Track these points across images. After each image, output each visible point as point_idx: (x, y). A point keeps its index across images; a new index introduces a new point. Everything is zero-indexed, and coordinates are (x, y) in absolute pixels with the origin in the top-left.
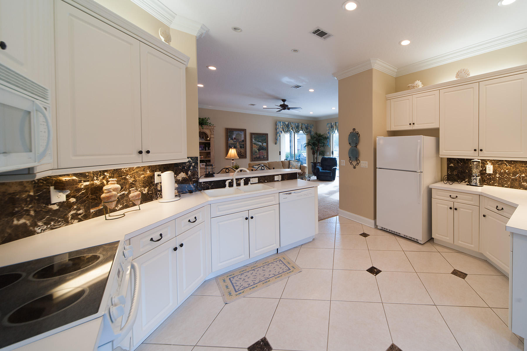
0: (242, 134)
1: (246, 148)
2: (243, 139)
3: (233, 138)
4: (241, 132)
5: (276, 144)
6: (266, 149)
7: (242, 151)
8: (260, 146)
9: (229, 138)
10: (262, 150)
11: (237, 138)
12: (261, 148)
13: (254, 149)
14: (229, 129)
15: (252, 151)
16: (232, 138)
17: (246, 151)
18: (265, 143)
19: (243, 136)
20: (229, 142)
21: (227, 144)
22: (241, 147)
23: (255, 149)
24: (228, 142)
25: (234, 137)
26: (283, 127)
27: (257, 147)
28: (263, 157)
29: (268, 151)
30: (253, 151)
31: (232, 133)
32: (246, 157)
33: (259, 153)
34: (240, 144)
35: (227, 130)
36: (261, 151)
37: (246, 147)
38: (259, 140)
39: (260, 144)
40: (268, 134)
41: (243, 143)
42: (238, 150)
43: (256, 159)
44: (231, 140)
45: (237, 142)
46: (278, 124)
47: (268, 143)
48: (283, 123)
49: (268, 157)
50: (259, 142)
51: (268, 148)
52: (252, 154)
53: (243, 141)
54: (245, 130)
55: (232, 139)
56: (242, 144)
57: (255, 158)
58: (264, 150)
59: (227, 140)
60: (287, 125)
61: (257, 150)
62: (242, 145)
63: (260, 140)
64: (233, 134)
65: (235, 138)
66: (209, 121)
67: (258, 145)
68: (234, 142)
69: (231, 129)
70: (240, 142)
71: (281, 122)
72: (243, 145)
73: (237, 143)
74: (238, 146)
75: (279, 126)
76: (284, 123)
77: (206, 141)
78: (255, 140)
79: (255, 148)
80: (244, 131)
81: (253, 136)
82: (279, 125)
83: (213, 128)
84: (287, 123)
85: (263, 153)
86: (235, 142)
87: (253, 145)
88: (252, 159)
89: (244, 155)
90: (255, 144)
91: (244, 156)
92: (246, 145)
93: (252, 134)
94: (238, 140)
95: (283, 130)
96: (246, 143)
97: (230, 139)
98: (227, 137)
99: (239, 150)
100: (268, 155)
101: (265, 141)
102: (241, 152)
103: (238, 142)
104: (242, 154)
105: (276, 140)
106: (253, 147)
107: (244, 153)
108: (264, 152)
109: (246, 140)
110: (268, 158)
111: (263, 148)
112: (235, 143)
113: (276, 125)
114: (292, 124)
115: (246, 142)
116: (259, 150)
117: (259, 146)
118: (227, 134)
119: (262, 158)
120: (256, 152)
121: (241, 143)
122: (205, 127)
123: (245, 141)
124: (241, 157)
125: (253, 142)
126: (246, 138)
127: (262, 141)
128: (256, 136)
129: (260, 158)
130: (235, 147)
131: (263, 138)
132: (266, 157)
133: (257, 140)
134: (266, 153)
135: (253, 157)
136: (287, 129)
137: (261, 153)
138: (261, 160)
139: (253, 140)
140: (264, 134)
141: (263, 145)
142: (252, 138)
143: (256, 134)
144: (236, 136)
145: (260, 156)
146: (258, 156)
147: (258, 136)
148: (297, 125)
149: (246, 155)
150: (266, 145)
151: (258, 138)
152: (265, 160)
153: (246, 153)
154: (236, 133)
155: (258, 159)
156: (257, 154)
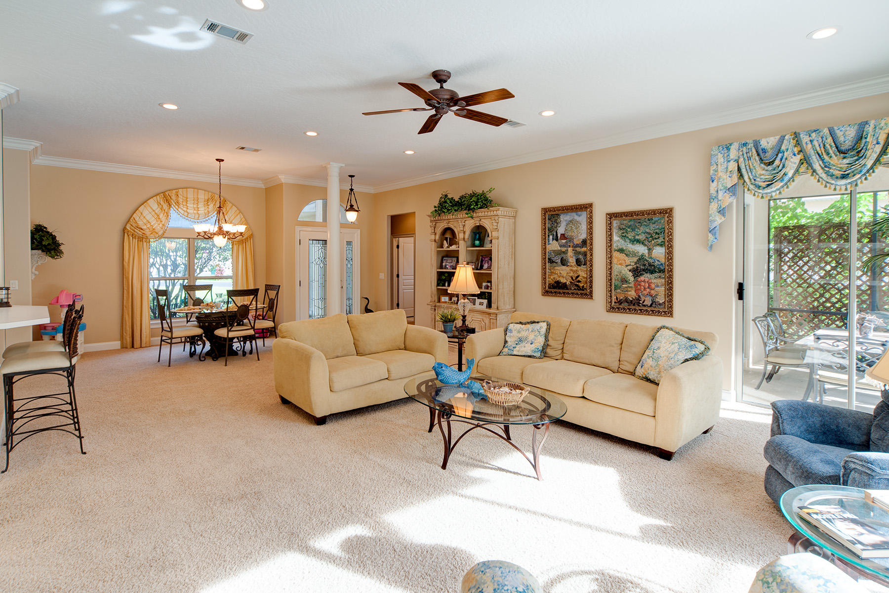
0: (582, 218)
1: (591, 266)
2: (583, 236)
3: (559, 236)
5: (711, 248)
6: (663, 271)
7: (580, 273)
8: (641, 259)
9: (549, 236)
10: (648, 275)
11: (570, 234)
12: (643, 268)
13: (616, 268)
14: (550, 209)
15: (611, 274)
16: (556, 234)
17: (592, 276)
18: (661, 245)
19: (584, 227)
20: (549, 248)
21: (545, 253)
22: (578, 263)
23: (623, 267)
24: (546, 248)
25: (561, 231)
26: (739, 169)
27: (628, 262)
28: (653, 302)
29: (671, 277)
30: (614, 277)
31: (556, 221)
32: (590, 295)
33: (637, 284)
34: (577, 253)
35: (545, 213)
36: (642, 278)
37: (591, 260)
38: (637, 237)
39: (641, 250)
40: (671, 210)
41: (584, 249)
42: (572, 270)
43: (625, 305)
44: (555, 241)
45: (570, 246)
46: (714, 160)
47: (672, 247)
48: (744, 145)
49: (671, 301)
50: (638, 241)
51: (671, 265)
52: (612, 286)
53: (584, 242)
54: (591, 205)
55: (557, 240)
56: (580, 253)
57: (620, 302)
58: (656, 275)
59: (546, 244)
60: (767, 153)
61: (631, 274)
62: (581, 257)
63: (641, 237)
64: (557, 223)
65: (563, 235)
67: (634, 254)
68: (560, 246)
70: (577, 246)
71: (734, 148)
72: (585, 254)
73: (570, 249)
74: (570, 260)
75: (721, 169)
76: (750, 148)
78: (623, 237)
79: (621, 264)
80: (587, 208)
81: (615, 223)
83: (495, 213)
84: (769, 143)
85: (653, 286)
86: (564, 246)
87: (616, 254)
88: (611, 302)
89: (585, 286)
90: (621, 251)
91: (584, 292)
92: (592, 255)
93: (611, 216)
94: (571, 239)
95: (745, 182)
96: (591, 250)
97: (551, 237)
98: (545, 234)
99: (574, 272)
100: (671, 295)
101: (660, 241)
102: (578, 277)
103: (571, 244)
104: (581, 285)
105: (709, 229)
106: (615, 261)
107: (586, 282)
108: (656, 282)
109: (591, 239)
110: (671, 307)
111: (650, 265)
112: (564, 249)
113: (710, 164)
114: (805, 139)
115: (592, 244)
116: (636, 272)
117: (635, 259)
118: (545, 224)
119: (648, 302)
120: (624, 280)
121: (578, 249)
122: (483, 214)
123: (588, 242)
124: (577, 294)
125: (615, 246)
126: (592, 234)
127: (650, 240)
128: (626, 221)
129: (638, 304)
130: (564, 262)
131: (652, 228)
132: (664, 303)
133: (631, 235)
134: (662, 285)
135: (614, 298)
136: (762, 172)
137: (643, 284)
138: (641, 312)
139: (616, 238)
140: (654, 212)
141: (653, 256)
142: (611, 229)
143: (627, 216)
144: (566, 230)
145: (639, 296)
146: (632, 294)
147: (632, 223)
148: (847, 136)
149: (591, 287)
150: (665, 256)
151: (633, 230)
152: (659, 313)
153: (591, 282)
154: (565, 219)
155: (632, 307)
156: (629, 289)
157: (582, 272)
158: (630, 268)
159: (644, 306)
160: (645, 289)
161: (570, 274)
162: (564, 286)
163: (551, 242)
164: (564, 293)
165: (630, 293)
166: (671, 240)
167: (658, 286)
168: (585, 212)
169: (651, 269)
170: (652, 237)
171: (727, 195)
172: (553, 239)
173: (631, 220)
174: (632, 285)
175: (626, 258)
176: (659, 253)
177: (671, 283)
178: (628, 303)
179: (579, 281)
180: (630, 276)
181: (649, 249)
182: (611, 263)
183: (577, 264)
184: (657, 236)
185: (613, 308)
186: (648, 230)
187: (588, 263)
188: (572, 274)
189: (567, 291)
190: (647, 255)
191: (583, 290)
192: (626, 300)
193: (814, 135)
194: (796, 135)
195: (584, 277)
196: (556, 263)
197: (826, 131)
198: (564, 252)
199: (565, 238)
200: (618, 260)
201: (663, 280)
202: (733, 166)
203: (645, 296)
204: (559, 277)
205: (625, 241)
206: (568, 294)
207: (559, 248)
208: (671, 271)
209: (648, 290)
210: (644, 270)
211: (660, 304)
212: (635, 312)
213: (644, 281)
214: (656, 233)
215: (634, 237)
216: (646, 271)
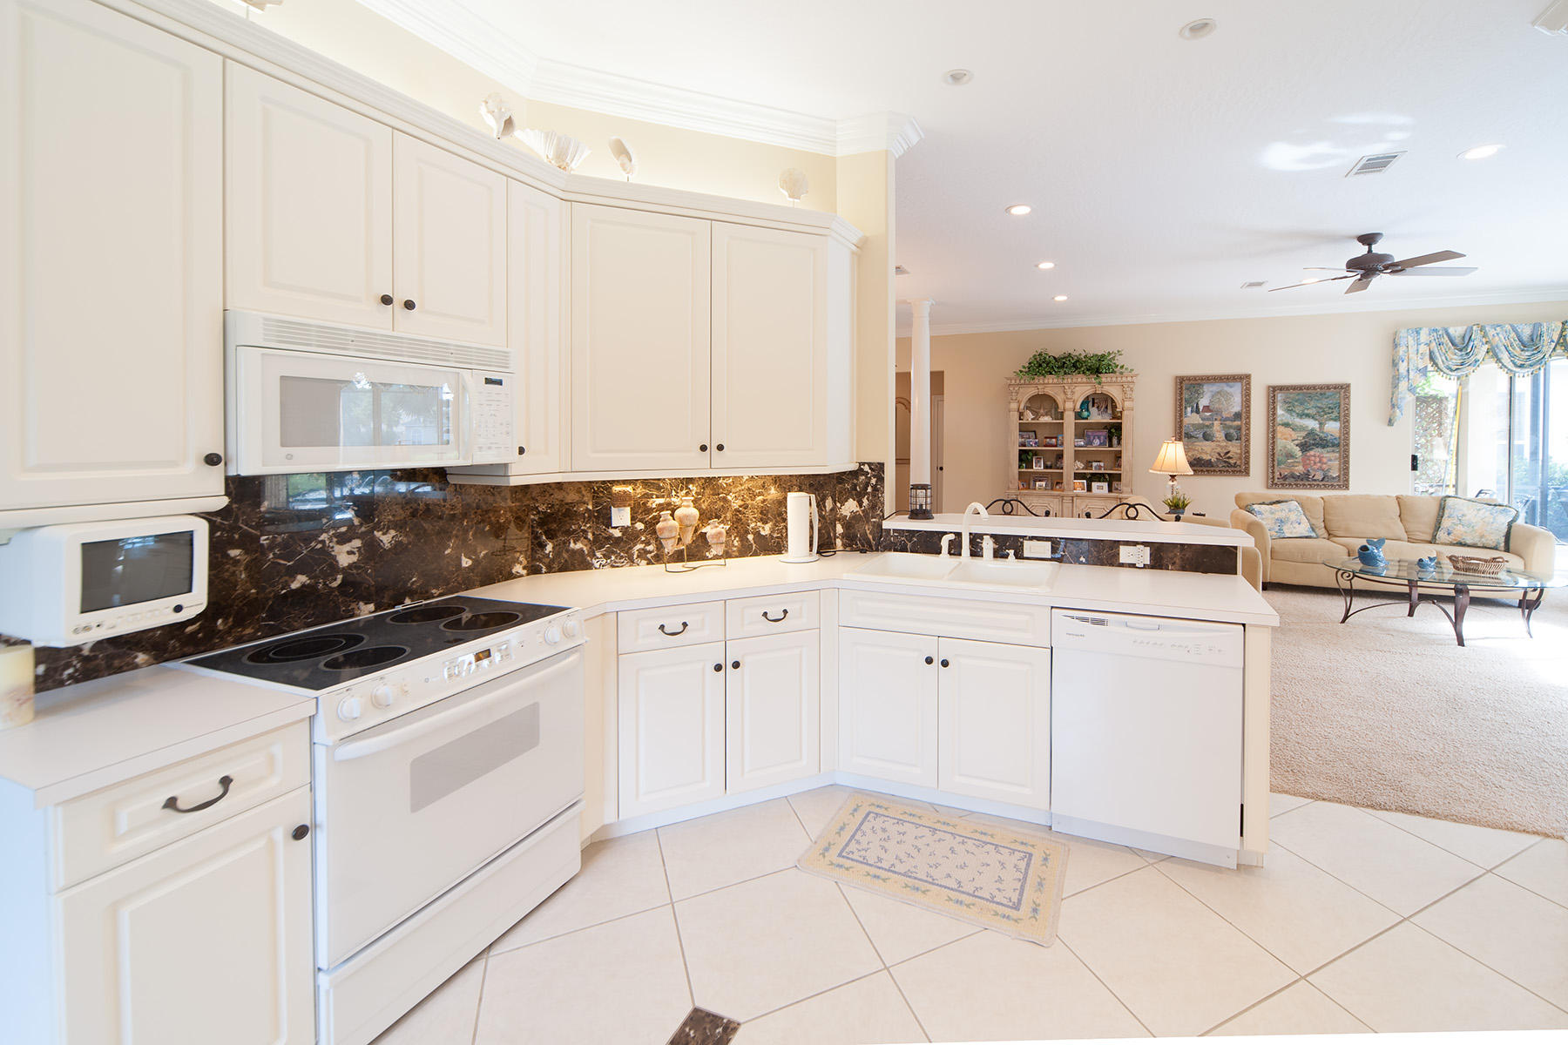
0: (1236, 391)
1: (1248, 440)
2: (1237, 409)
3: (1201, 408)
4: (1231, 387)
5: (1390, 423)
6: (1338, 445)
7: (1231, 449)
8: (1311, 433)
9: (1186, 408)
10: (1319, 450)
11: (1217, 406)
12: (1311, 442)
13: (1280, 443)
14: (1189, 378)
15: (1273, 449)
16: (1197, 407)
17: (1248, 452)
18: (1335, 420)
19: (1237, 399)
20: (1186, 421)
21: (1181, 427)
22: (1228, 437)
23: (1288, 442)
24: (1181, 421)
25: (1203, 402)
26: (1431, 353)
27: (1295, 436)
28: (1326, 476)
29: (1346, 451)
30: (1278, 453)
31: (1196, 392)
32: (1246, 472)
33: (1305, 460)
34: (1225, 427)
35: (1181, 383)
36: (1312, 453)
37: (1248, 435)
38: (1306, 411)
39: (1312, 424)
40: (1348, 386)
41: (1237, 423)
42: (1218, 447)
43: (1292, 481)
44: (1194, 414)
45: (1216, 420)
46: (1403, 342)
47: (1348, 421)
48: (1435, 331)
49: (1347, 474)
50: (1308, 416)
51: (1347, 438)
52: (1273, 460)
53: (1238, 416)
54: (1248, 377)
55: (1198, 412)
56: (1231, 427)
57: (1285, 478)
58: (1331, 449)
59: (1181, 416)
60: (1457, 341)
61: (1298, 448)
62: (1232, 431)
63: (1313, 411)
64: (1199, 394)
65: (1207, 408)
66: (1119, 361)
67: (1302, 428)
68: (1203, 420)
69: (1195, 378)
70: (1227, 419)
71: (1424, 331)
72: (1239, 428)
73: (1216, 423)
74: (1217, 435)
75: (1412, 350)
76: (1442, 334)
77: (1113, 418)
78: (1289, 411)
79: (1286, 439)
80: (1244, 379)
81: (1280, 396)
82: (1411, 342)
83: (1129, 379)
84: (1457, 332)
85: (1325, 460)
86: (1208, 419)
87: (1280, 429)
88: (1273, 478)
89: (1238, 463)
90: (1286, 425)
91: (1238, 469)
92: (1248, 429)
93: (1273, 391)
94: (1218, 412)
95: (1435, 364)
96: (1248, 424)
97: (1189, 409)
98: (1181, 405)
99: (1222, 447)
100: (1347, 468)
101: (1333, 416)
102: (1227, 453)
103: (1219, 417)
104: (1232, 461)
105: (1393, 406)
106: (1279, 435)
107: (1240, 459)
108: (1329, 455)
109: (1248, 412)
110: (1347, 480)
111: (1321, 439)
112: (1207, 423)
113: (1396, 346)
114: (1491, 332)
115: (1248, 417)
116: (1304, 447)
117: (1304, 434)
118: (1181, 394)
119: (1319, 476)
120: (1290, 455)
121: (1228, 423)
122: (1109, 379)
123: (1244, 415)
124: (1227, 471)
125: (1279, 420)
126: (1249, 407)
127: (1321, 415)
128: (1293, 395)
129: (1308, 479)
130: (1207, 437)
131: (1324, 403)
132: (1339, 476)
133: (1298, 409)
134: (1336, 459)
135: (1277, 475)
136: (1455, 358)
137: (1313, 458)
138: (1311, 487)
139: (1280, 412)
140: (1328, 387)
141: (1325, 430)
142: (1274, 403)
143: (1294, 389)
144: (1211, 401)
145: (1308, 471)
146: (1299, 469)
147: (1300, 397)
148: (1526, 332)
149: (1247, 463)
150: (1340, 430)
151: (1302, 404)
152: (1333, 487)
153: (1247, 458)
154: (1211, 389)
155: (1301, 483)
156: (1296, 464)
157: (1234, 448)
158: (1296, 442)
159: (1315, 480)
160: (1315, 463)
161: (1217, 451)
162: (1209, 463)
163: (1189, 414)
164: (1207, 471)
165: (1296, 468)
166: (1347, 415)
167: (1330, 460)
168: (1239, 384)
169: (1323, 443)
170: (1324, 411)
171: (1418, 375)
172: (1192, 412)
173: (1299, 394)
174: (1300, 460)
175: (1293, 433)
176: (1332, 427)
177: (1348, 456)
178: (1294, 478)
179: (1229, 458)
180: (1297, 451)
181: (1320, 424)
182: (1273, 438)
183: (1226, 438)
184: (1330, 411)
185: (1276, 484)
186: (1319, 405)
187: (1243, 438)
188: (1219, 450)
189: (1212, 469)
190: (1318, 430)
191: (1235, 467)
192: (1293, 476)
193: (1498, 328)
194: (1482, 329)
195: (1236, 453)
196: (1197, 438)
197: (1508, 327)
198: (1207, 426)
199: (1210, 411)
200: (1283, 434)
201: (1337, 455)
202: (1424, 349)
203: (1316, 471)
204: (1201, 453)
205: (1291, 415)
206: (1214, 471)
207: (1201, 422)
208: (1348, 445)
209: (1319, 464)
210: (1313, 445)
211: (1334, 478)
212: (1304, 487)
213: (1314, 456)
214: (1330, 408)
215: (1303, 411)
216: (1317, 445)
